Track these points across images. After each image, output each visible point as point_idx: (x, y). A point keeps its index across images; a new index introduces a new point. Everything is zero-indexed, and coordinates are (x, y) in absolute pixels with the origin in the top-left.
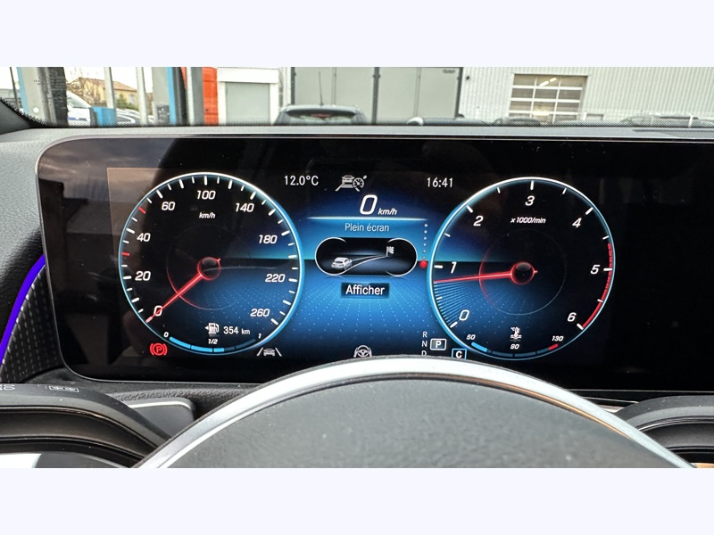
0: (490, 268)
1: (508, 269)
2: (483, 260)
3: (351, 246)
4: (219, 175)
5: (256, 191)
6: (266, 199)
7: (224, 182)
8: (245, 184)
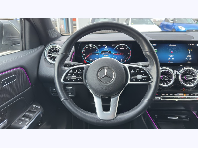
0: (118, 53)
1: (120, 53)
2: (118, 52)
3: (105, 51)
4: (92, 45)
5: (95, 46)
6: (96, 47)
7: (92, 46)
8: (94, 46)
